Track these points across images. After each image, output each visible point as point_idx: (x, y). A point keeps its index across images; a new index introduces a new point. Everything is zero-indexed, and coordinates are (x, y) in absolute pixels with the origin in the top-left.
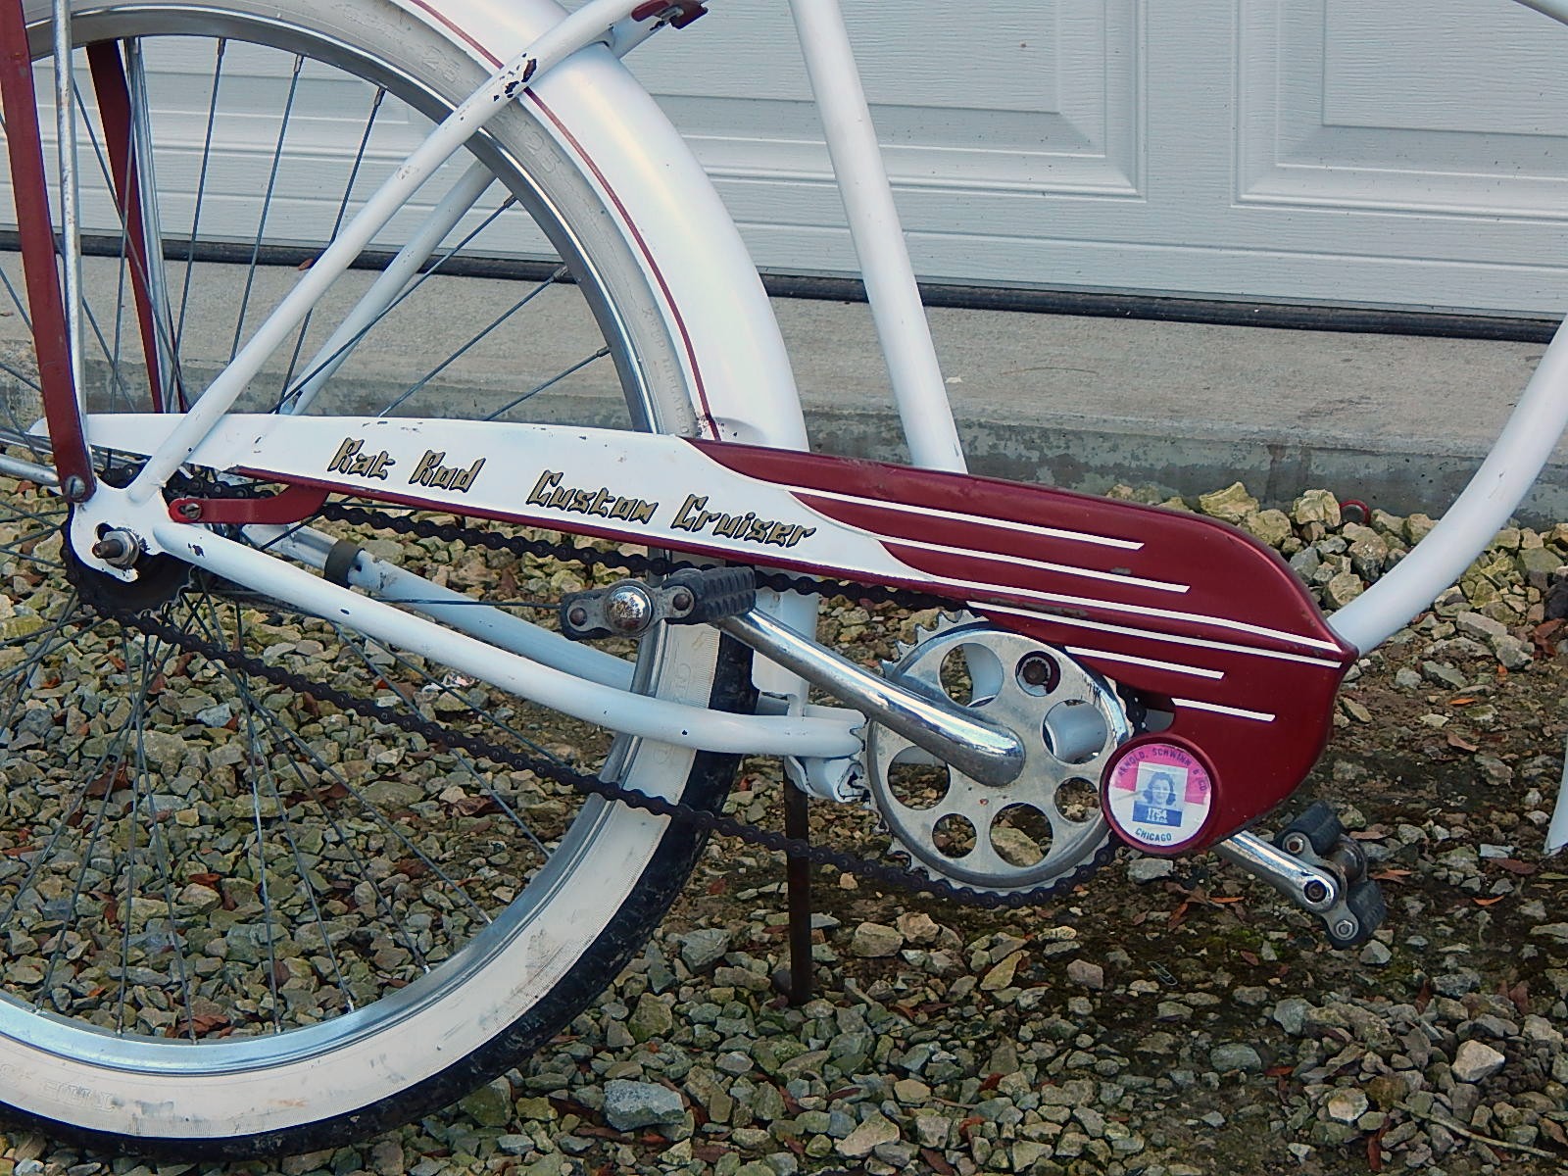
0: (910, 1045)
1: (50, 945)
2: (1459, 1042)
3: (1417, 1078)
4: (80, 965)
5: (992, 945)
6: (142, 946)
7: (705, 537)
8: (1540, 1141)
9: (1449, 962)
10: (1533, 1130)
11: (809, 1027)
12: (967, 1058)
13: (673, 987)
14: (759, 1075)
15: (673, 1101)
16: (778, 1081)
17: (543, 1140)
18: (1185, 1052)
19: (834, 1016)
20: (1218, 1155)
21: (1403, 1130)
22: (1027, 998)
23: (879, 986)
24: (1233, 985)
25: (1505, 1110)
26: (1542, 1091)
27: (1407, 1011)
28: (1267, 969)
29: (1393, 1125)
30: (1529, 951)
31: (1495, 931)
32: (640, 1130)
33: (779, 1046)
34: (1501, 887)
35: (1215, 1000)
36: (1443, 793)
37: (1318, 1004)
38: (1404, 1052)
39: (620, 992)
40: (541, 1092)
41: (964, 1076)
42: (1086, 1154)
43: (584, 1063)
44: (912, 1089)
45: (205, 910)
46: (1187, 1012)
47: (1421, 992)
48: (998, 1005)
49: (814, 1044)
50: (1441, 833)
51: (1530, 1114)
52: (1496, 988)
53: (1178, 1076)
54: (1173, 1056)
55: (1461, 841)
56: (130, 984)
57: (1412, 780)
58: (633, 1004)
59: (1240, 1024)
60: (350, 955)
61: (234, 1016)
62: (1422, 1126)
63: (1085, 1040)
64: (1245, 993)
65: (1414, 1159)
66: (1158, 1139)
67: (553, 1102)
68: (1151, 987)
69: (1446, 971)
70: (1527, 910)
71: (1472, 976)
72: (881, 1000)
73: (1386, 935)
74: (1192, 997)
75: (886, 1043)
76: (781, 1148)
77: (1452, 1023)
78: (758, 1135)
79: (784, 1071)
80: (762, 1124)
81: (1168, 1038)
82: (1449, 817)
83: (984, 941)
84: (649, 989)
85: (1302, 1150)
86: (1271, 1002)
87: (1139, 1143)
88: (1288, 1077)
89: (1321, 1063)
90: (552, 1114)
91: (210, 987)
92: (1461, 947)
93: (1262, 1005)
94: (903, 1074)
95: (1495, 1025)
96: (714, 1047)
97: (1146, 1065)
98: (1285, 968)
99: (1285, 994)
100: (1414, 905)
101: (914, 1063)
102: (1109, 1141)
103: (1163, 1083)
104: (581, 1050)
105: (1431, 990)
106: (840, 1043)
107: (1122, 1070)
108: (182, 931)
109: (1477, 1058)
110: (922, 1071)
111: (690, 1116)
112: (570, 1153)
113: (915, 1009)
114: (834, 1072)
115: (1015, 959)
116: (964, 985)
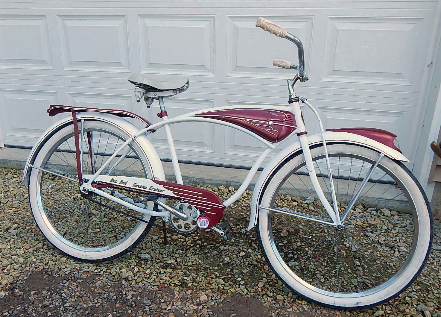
0: (178, 250)
1: (79, 236)
2: (241, 252)
3: (235, 256)
4: (82, 238)
5: (189, 238)
6: (90, 236)
7: (152, 191)
8: (249, 264)
9: (241, 242)
10: (248, 263)
11: (166, 248)
12: (184, 252)
13: (151, 242)
14: (160, 253)
15: (149, 256)
16: (162, 254)
17: (133, 261)
18: (209, 252)
19: (169, 247)
20: (212, 264)
21: (233, 262)
22: (192, 245)
23: (175, 243)
24: (216, 244)
25: (245, 260)
26: (250, 258)
27: (235, 248)
28: (220, 242)
29: (232, 261)
30: (250, 241)
31: (246, 239)
32: (145, 260)
33: (162, 250)
34: (248, 233)
35: (213, 246)
36: (242, 222)
37: (225, 246)
38: (234, 253)
39: (145, 243)
40: (134, 255)
41: (183, 254)
42: (196, 264)
43: (139, 251)
44: (177, 255)
45: (98, 232)
46: (210, 247)
47: (237, 245)
48: (189, 246)
49: (167, 250)
50: (242, 227)
51: (248, 261)
52: (246, 245)
53: (208, 255)
54: (208, 252)
55: (244, 228)
56: (88, 240)
57: (239, 221)
58: (146, 244)
59: (216, 249)
60: (114, 238)
61: (99, 245)
62: (235, 262)
63: (198, 250)
64: (217, 245)
65: (234, 266)
66: (205, 262)
67: (135, 256)
68: (206, 244)
69: (240, 243)
70: (250, 236)
71: (243, 244)
72: (174, 244)
73: (234, 239)
74: (211, 245)
75: (175, 250)
76: (161, 262)
77: (240, 249)
78: (159, 261)
79: (163, 253)
80: (159, 259)
81: (208, 250)
82: (243, 225)
83: (188, 238)
84: (148, 243)
85: (221, 264)
86: (220, 246)
87: (203, 263)
88: (221, 255)
89: (225, 254)
90: (135, 257)
91: (97, 241)
92: (242, 240)
93: (219, 247)
94: (176, 254)
95: (245, 250)
96: (155, 250)
97: (205, 253)
98: (222, 242)
99: (222, 245)
100: (237, 235)
101: (178, 252)
102: (199, 262)
103: (206, 256)
104: (139, 250)
105: (238, 245)
106: (169, 250)
107: (202, 254)
108: (95, 234)
109: (242, 254)
110: (179, 253)
111: (151, 258)
112: (136, 262)
113: (179, 246)
114: (168, 253)
115: (191, 240)
116: (185, 243)
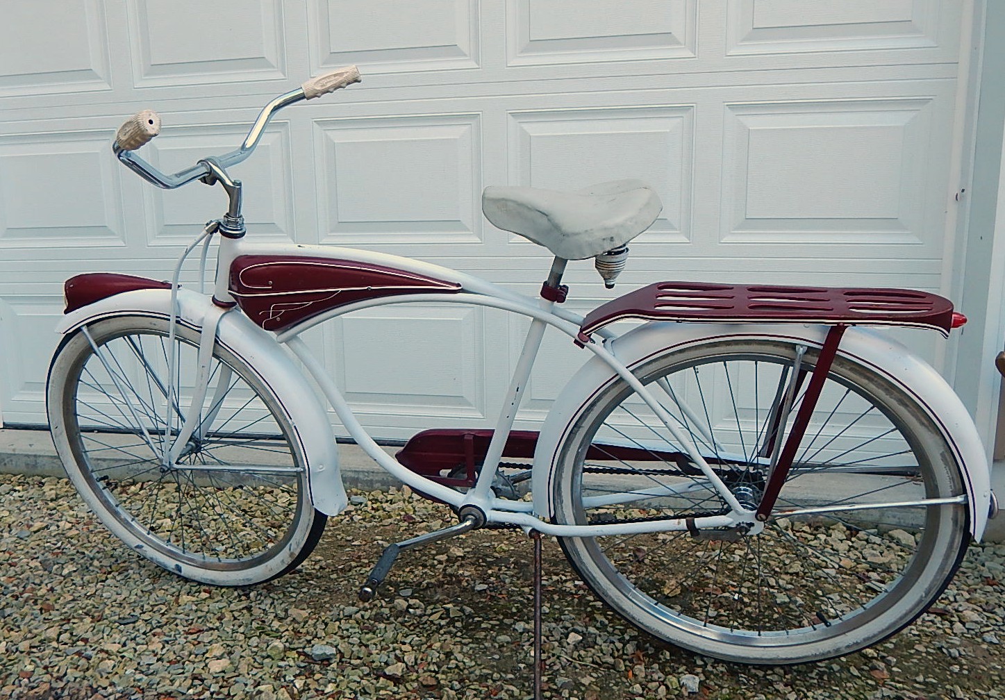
0: (408, 636)
1: (156, 609)
2: (568, 633)
3: (556, 644)
4: (163, 614)
5: (434, 608)
6: (183, 609)
8: (593, 662)
9: (566, 612)
10: (591, 659)
11: (378, 631)
12: (424, 639)
13: (339, 620)
14: (361, 644)
15: (334, 651)
16: (367, 646)
17: (292, 663)
18: (488, 637)
19: (385, 628)
20: (497, 667)
21: (552, 659)
22: (443, 623)
23: (400, 619)
24: (503, 619)
25: (582, 653)
26: (593, 648)
27: (554, 625)
28: (514, 614)
29: (549, 658)
30: (589, 609)
31: (579, 604)
32: (322, 661)
33: (368, 636)
34: (581, 592)
35: (498, 623)
36: (564, 568)
37: (528, 623)
38: (553, 636)
39: (323, 621)
40: (294, 649)
41: (423, 644)
42: (457, 667)
43: (309, 642)
44: (407, 648)
45: (205, 600)
46: (490, 626)
47: (557, 620)
48: (435, 625)
49: (379, 635)
50: (564, 578)
51: (590, 654)
52: (580, 620)
53: (486, 644)
54: (485, 639)
55: (570, 580)
56: (176, 619)
57: (556, 564)
58: (326, 624)
59: (505, 629)
60: (245, 611)
61: (205, 628)
62: (558, 658)
63: (459, 634)
64: (506, 621)
65: (555, 668)
66: (479, 662)
67: (297, 652)
68: (481, 619)
69: (565, 615)
70: (588, 598)
71: (573, 616)
72: (400, 623)
73: (549, 605)
74: (491, 622)
75: (400, 635)
76: (365, 665)
77: (567, 628)
78: (358, 661)
79: (369, 643)
80: (359, 658)
81: (484, 634)
82: (566, 574)
83: (432, 606)
84: (332, 620)
85: (522, 666)
86: (514, 624)
87: (473, 663)
88: (519, 645)
89: (528, 640)
90: (297, 656)
91: (200, 621)
92: (570, 609)
93: (512, 624)
94: (404, 643)
95: (580, 629)
96: (349, 637)
97: (477, 641)
98: (519, 614)
99: (518, 621)
100: (556, 597)
101: (408, 640)
102: (464, 663)
103: (481, 646)
104: (309, 638)
105: (561, 620)
106: (386, 635)
107: (470, 643)
108: (196, 605)
109: (574, 638)
110: (410, 643)
111: (338, 656)
112: (299, 667)
113: (410, 626)
114: (383, 643)
115: (441, 612)
116: (425, 619)
